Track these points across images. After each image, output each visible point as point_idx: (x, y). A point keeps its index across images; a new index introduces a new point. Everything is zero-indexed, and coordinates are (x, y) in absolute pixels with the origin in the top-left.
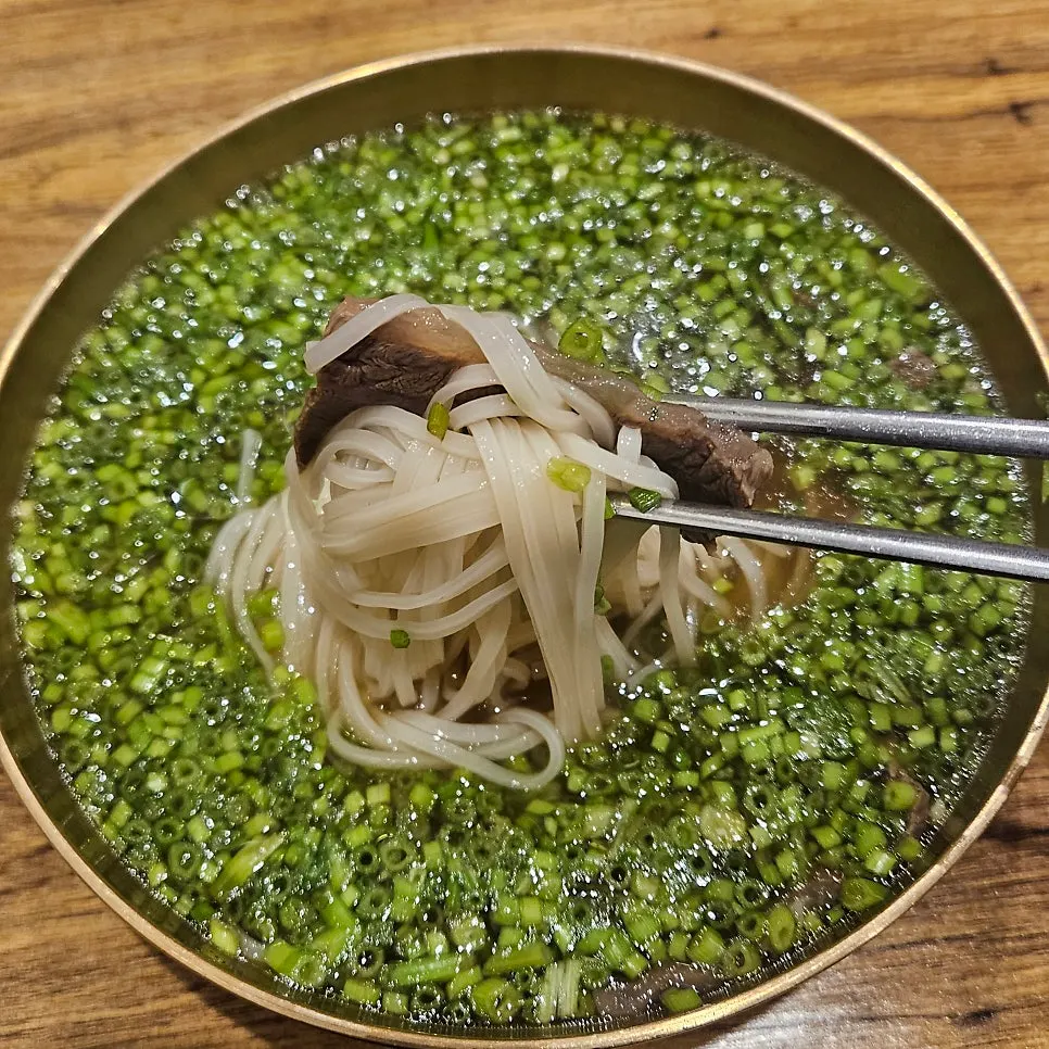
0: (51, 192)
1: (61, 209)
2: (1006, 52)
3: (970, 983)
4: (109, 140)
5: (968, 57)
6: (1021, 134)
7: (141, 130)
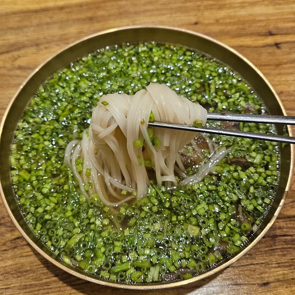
0: (18, 63)
1: (20, 68)
2: (274, 29)
3: (263, 275)
4: (33, 49)
5: (264, 31)
6: (278, 51)
7: (42, 47)
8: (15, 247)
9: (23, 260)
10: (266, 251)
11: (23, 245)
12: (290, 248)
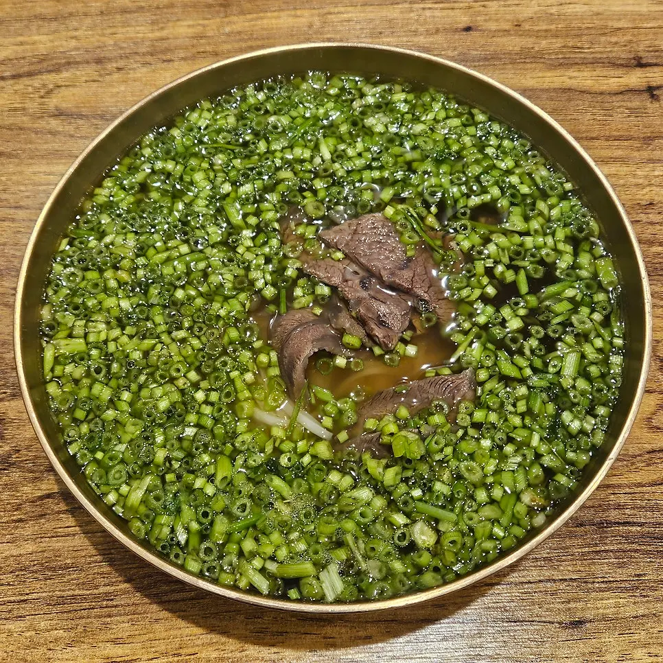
1: (59, 114)
4: (91, 71)
5: (623, 55)
6: (652, 106)
7: (111, 66)
8: (42, 516)
9: (57, 544)
10: (583, 554)
11: (59, 513)
12: (636, 551)
